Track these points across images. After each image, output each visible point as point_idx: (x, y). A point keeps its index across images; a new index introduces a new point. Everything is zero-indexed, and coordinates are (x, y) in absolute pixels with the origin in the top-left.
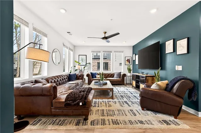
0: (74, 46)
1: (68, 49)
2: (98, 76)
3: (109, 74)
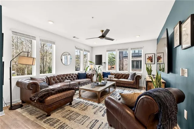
0: (92, 47)
1: (82, 51)
2: (109, 76)
3: (123, 74)
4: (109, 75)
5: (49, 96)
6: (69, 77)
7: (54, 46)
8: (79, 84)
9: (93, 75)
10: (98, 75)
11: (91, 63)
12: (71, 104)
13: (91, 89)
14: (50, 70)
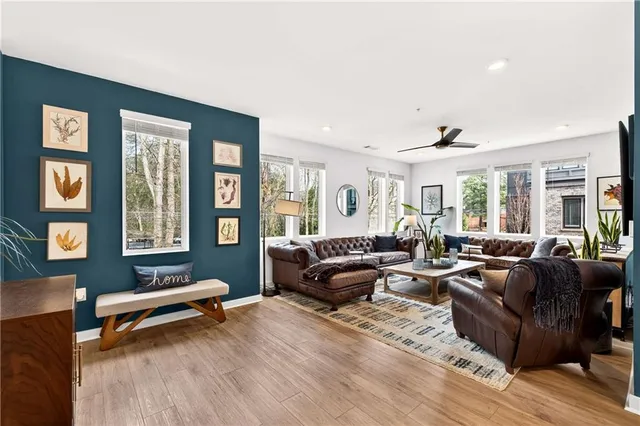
0: (411, 165)
1: (384, 177)
2: (466, 247)
3: (515, 243)
4: (463, 245)
5: (335, 273)
6: (355, 246)
7: (323, 173)
8: (381, 263)
9: (417, 242)
10: (429, 244)
11: (408, 209)
12: (369, 299)
13: (414, 272)
14: (314, 229)
